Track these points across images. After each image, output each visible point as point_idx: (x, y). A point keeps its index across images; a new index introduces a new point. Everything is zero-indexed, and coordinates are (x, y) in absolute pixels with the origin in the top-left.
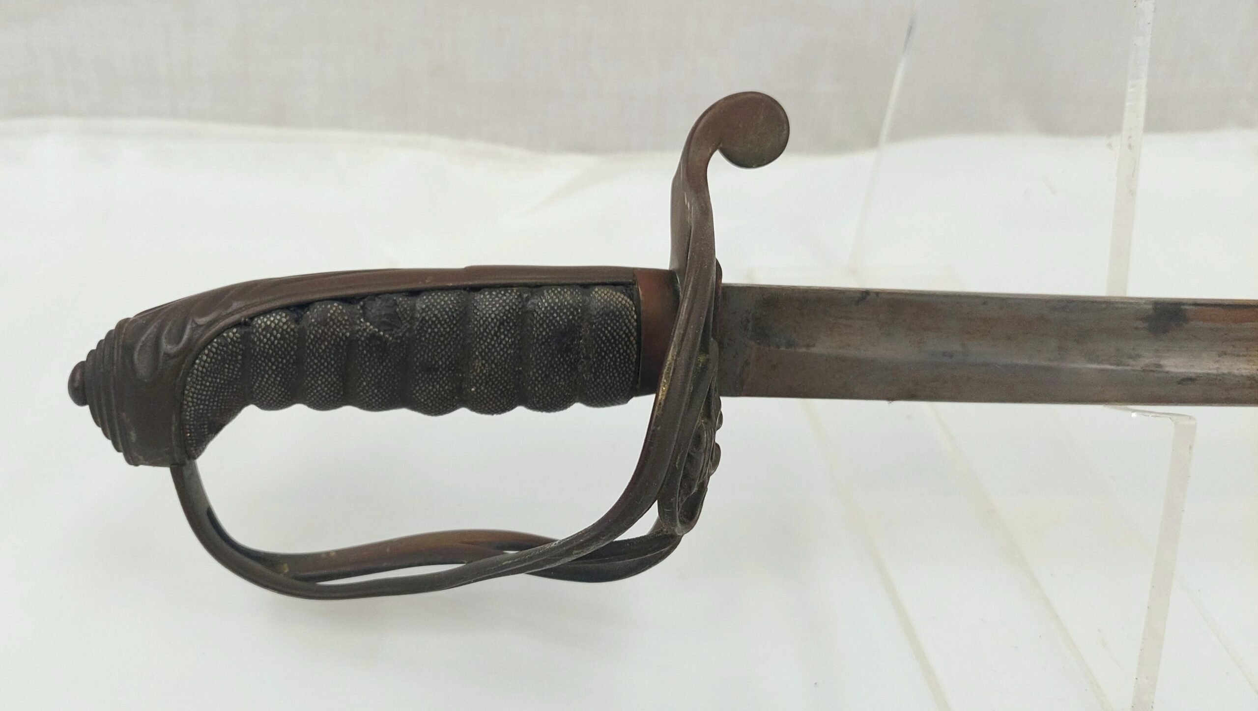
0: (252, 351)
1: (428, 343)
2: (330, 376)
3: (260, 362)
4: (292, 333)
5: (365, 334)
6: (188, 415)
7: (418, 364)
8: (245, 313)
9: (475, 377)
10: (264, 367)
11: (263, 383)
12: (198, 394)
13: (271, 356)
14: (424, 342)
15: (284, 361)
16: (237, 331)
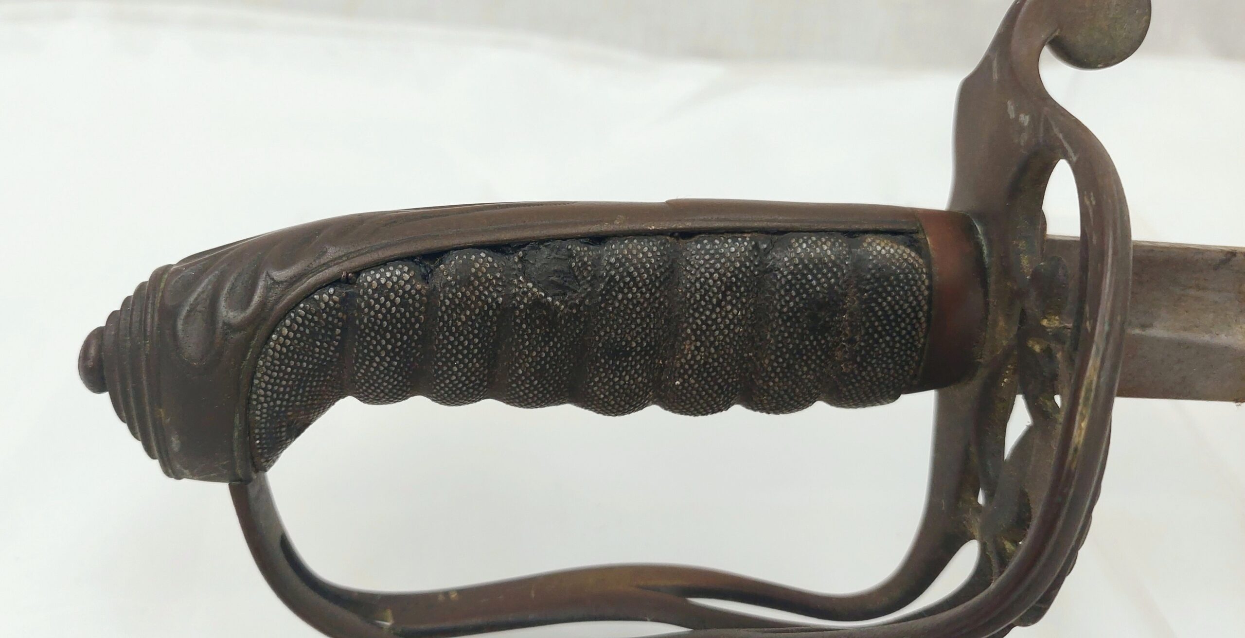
0: (357, 322)
1: (618, 314)
2: (471, 361)
3: (368, 339)
4: (417, 296)
5: (525, 301)
6: (258, 415)
7: (600, 345)
8: (347, 265)
9: (682, 366)
10: (375, 346)
11: (372, 369)
12: (273, 385)
13: (386, 330)
14: (610, 313)
15: (405, 338)
16: (334, 292)
